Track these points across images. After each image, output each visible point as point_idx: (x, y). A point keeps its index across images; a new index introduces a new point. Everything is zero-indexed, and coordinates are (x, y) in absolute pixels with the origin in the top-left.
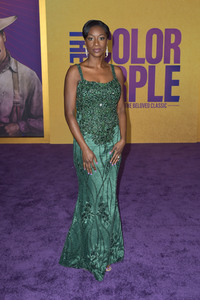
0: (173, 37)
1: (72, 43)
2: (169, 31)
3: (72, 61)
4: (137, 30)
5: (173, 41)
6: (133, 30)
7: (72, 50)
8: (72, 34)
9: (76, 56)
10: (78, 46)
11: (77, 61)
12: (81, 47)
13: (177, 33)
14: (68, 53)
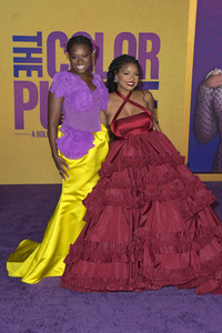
0: (149, 44)
1: (16, 50)
2: (144, 37)
3: (16, 75)
4: (102, 34)
5: (149, 49)
6: (96, 34)
7: (16, 60)
8: (16, 38)
9: (23, 68)
10: (24, 55)
11: (23, 75)
12: (29, 55)
13: (155, 38)
14: (12, 64)
